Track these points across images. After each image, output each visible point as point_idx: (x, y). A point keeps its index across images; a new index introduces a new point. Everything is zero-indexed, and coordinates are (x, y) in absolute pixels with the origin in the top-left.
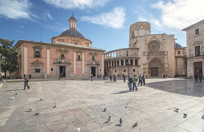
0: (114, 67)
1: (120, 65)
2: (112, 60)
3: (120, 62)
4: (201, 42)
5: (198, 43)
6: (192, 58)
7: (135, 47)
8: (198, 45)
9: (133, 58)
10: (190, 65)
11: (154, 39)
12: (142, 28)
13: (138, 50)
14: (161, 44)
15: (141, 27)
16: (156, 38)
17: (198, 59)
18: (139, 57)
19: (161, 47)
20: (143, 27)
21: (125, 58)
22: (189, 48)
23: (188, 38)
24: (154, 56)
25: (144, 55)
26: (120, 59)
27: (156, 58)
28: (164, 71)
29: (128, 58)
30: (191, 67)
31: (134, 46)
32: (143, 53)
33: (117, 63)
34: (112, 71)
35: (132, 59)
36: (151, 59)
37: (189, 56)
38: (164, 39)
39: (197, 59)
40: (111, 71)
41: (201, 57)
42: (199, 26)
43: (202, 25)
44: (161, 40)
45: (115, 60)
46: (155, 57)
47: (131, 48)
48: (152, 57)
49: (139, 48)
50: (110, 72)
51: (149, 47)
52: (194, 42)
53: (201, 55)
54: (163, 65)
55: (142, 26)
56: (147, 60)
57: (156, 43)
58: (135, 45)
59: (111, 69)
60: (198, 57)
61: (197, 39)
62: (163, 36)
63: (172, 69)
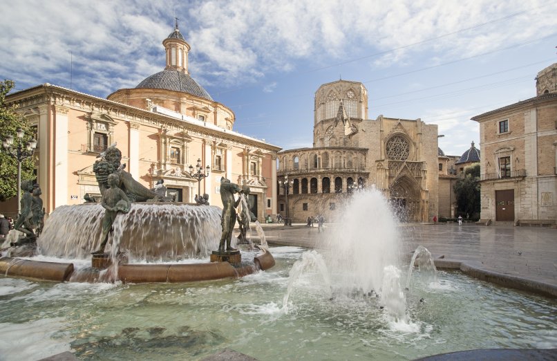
0: (300, 195)
1: (320, 189)
2: (296, 177)
3: (320, 183)
4: (512, 149)
5: (506, 150)
6: (493, 181)
7: (348, 145)
8: (505, 155)
9: (355, 173)
10: (487, 195)
11: (399, 131)
12: (351, 97)
13: (365, 155)
14: (413, 145)
15: (348, 94)
16: (402, 128)
17: (506, 184)
18: (367, 171)
19: (413, 151)
20: (353, 95)
21: (335, 173)
22: (486, 159)
23: (484, 138)
24: (402, 171)
25: (380, 168)
26: (320, 173)
27: (404, 176)
28: (421, 209)
29: (342, 173)
30: (490, 201)
31: (345, 143)
32: (376, 161)
33: (309, 184)
34: (293, 208)
35: (351, 176)
36: (394, 179)
37: (484, 176)
38: (420, 132)
39: (503, 184)
40: (290, 207)
41: (513, 180)
42: (508, 116)
43: (514, 114)
44: (412, 134)
45: (304, 176)
46: (403, 174)
47: (338, 145)
48: (397, 173)
49: (368, 149)
50: (285, 209)
51: (388, 149)
52: (497, 148)
53: (511, 176)
54: (418, 194)
55: (351, 92)
56: (387, 179)
57: (402, 141)
58: (349, 140)
59: (290, 200)
60: (506, 180)
61: (504, 141)
62: (416, 126)
63: (434, 205)
